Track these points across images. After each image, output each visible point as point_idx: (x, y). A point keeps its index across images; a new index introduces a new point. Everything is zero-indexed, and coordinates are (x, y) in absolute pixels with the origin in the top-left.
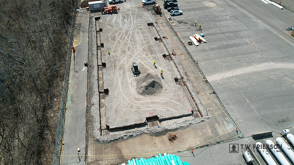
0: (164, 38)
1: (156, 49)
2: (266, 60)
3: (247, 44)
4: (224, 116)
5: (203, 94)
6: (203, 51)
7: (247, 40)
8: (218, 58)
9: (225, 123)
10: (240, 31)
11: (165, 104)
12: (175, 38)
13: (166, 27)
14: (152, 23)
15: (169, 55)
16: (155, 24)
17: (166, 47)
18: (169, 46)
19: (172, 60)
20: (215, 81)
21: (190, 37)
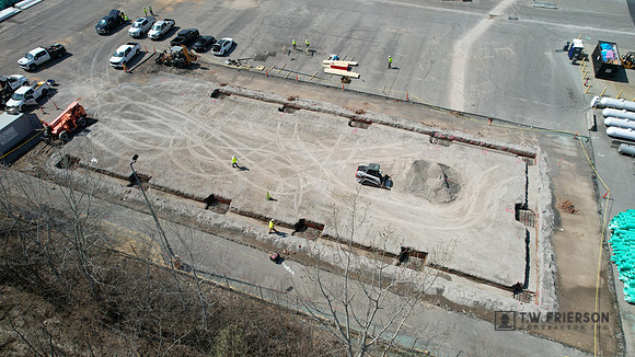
0: (292, 99)
1: (318, 125)
13: (256, 80)
14: (217, 90)
15: (353, 119)
16: (225, 88)
17: (325, 111)
18: (326, 105)
19: (370, 123)
20: (465, 106)
21: (326, 70)
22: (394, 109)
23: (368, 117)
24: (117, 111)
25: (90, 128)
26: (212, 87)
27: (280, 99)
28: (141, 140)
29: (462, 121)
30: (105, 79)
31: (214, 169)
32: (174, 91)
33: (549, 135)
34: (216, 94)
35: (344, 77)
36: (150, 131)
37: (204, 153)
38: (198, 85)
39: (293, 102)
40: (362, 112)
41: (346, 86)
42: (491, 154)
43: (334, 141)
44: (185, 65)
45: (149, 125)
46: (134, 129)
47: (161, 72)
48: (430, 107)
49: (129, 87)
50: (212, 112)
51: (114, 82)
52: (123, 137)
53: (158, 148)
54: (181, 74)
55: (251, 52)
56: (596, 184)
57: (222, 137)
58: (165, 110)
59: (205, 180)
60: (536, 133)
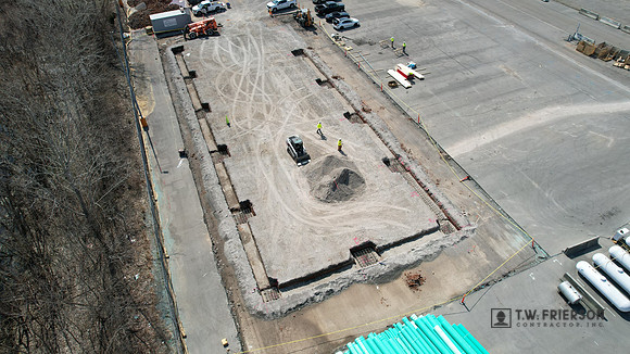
0: (336, 78)
1: (325, 102)
2: (547, 103)
3: (502, 74)
4: (501, 222)
5: (449, 183)
6: (423, 96)
7: (501, 67)
8: (455, 108)
9: (507, 234)
10: (481, 51)
11: (380, 214)
12: (358, 75)
13: (334, 55)
14: (301, 50)
15: (357, 112)
16: (308, 51)
17: (345, 97)
18: (352, 94)
19: (365, 122)
20: (460, 156)
22: (397, 125)
23: (367, 116)
24: (235, 35)
25: (210, 38)
26: (299, 43)
27: (329, 74)
30: (254, 15)
32: (278, 38)
36: (232, 54)
38: (296, 41)
39: (335, 80)
40: (368, 111)
45: (236, 51)
46: (227, 49)
47: (288, 24)
49: (259, 24)
50: (278, 61)
52: (217, 50)
54: (297, 30)
58: (257, 47)
59: (216, 94)
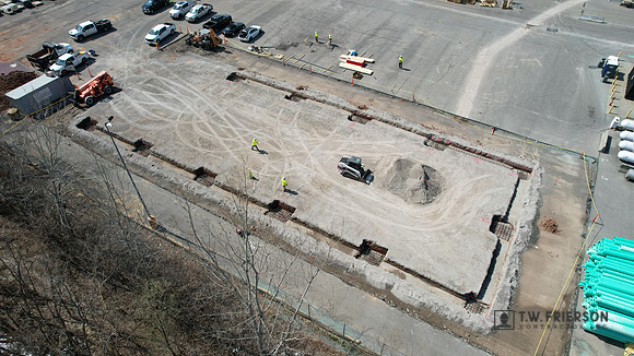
0: (301, 88)
1: (319, 116)
12: (316, 78)
13: (272, 67)
14: (234, 74)
15: (355, 113)
16: (242, 72)
17: (329, 103)
18: (332, 98)
19: (370, 119)
20: (472, 113)
21: (341, 65)
22: (397, 109)
23: (369, 113)
24: (141, 83)
25: (113, 96)
26: (231, 70)
27: (289, 88)
28: (154, 111)
29: (464, 127)
30: (138, 54)
31: (210, 145)
32: (195, 70)
33: (553, 152)
34: (232, 77)
35: (357, 72)
36: (163, 104)
37: (205, 129)
38: (218, 67)
39: (301, 91)
40: (365, 108)
41: (356, 81)
42: (484, 163)
43: (329, 132)
44: (211, 47)
45: (164, 99)
46: (150, 101)
47: (189, 52)
48: (435, 110)
49: (156, 63)
50: (224, 93)
51: (145, 58)
52: (139, 107)
53: (167, 120)
54: (205, 55)
55: (276, 41)
56: (589, 207)
57: (226, 116)
58: (182, 87)
59: (199, 153)
60: (540, 148)
